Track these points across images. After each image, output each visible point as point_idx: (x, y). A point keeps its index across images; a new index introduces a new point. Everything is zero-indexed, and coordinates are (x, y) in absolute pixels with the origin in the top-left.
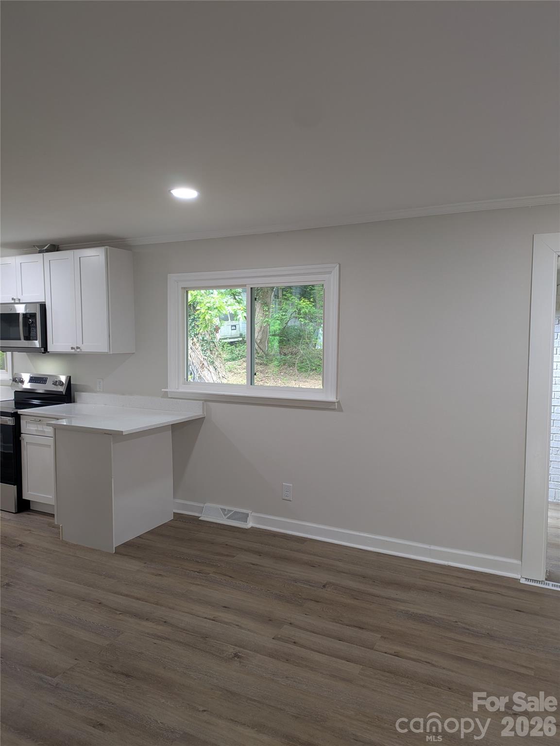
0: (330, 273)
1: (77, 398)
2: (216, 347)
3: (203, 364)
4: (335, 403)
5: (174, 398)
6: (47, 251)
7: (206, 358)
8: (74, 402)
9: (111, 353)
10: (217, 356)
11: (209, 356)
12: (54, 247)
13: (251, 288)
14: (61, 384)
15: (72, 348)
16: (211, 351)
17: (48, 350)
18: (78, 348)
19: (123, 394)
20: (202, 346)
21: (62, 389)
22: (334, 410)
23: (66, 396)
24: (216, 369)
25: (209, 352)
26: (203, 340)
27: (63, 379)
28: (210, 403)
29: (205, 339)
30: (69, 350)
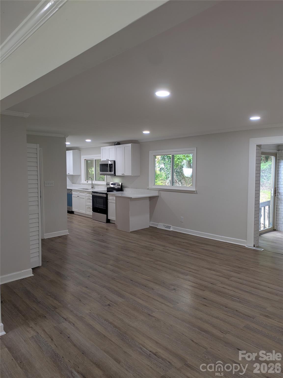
0: (194, 150)
1: (124, 190)
2: (182, 174)
3: (177, 181)
4: (195, 191)
5: (151, 190)
6: (117, 145)
7: (178, 179)
8: (123, 191)
9: (132, 175)
10: (183, 178)
11: (179, 178)
12: (119, 144)
13: (173, 155)
14: (119, 185)
15: (122, 174)
16: (180, 176)
17: (116, 175)
18: (123, 174)
19: (137, 189)
20: (176, 174)
21: (120, 187)
22: (195, 193)
23: (121, 189)
24: (182, 183)
25: (179, 176)
26: (177, 171)
27: (120, 184)
28: (160, 192)
29: (178, 171)
30: (121, 175)
